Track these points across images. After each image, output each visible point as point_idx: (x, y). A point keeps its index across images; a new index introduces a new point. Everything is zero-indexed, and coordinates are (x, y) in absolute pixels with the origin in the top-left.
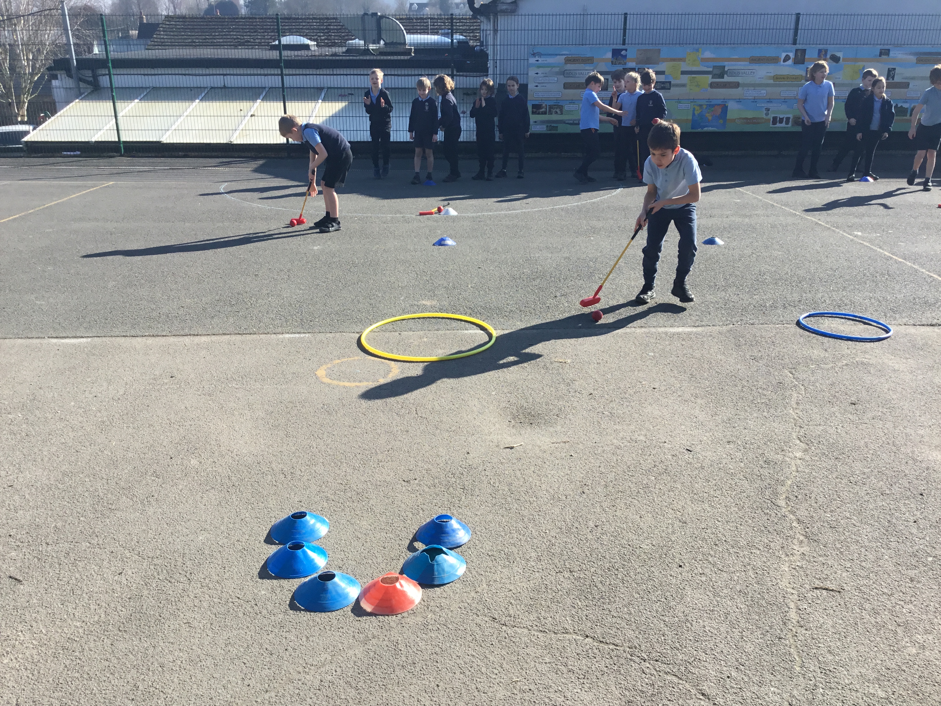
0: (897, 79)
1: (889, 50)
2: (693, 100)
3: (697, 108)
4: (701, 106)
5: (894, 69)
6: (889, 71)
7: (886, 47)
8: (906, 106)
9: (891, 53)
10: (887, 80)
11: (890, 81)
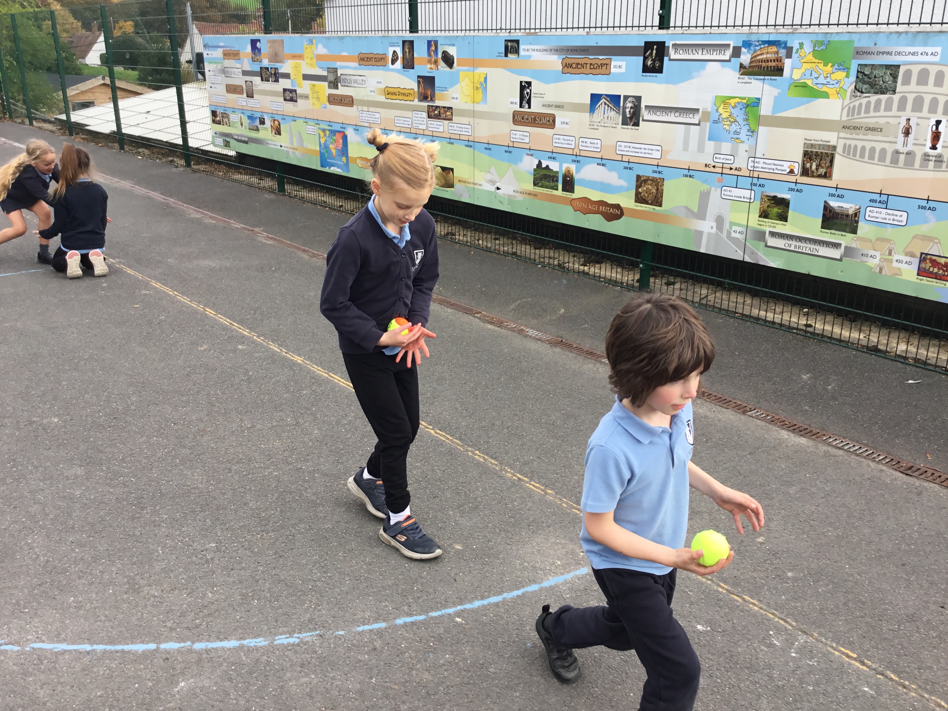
0: (536, 107)
1: (517, 42)
2: (317, 122)
3: (322, 134)
4: (324, 130)
7: (515, 35)
8: (554, 166)
9: (522, 47)
10: (521, 106)
11: (526, 110)
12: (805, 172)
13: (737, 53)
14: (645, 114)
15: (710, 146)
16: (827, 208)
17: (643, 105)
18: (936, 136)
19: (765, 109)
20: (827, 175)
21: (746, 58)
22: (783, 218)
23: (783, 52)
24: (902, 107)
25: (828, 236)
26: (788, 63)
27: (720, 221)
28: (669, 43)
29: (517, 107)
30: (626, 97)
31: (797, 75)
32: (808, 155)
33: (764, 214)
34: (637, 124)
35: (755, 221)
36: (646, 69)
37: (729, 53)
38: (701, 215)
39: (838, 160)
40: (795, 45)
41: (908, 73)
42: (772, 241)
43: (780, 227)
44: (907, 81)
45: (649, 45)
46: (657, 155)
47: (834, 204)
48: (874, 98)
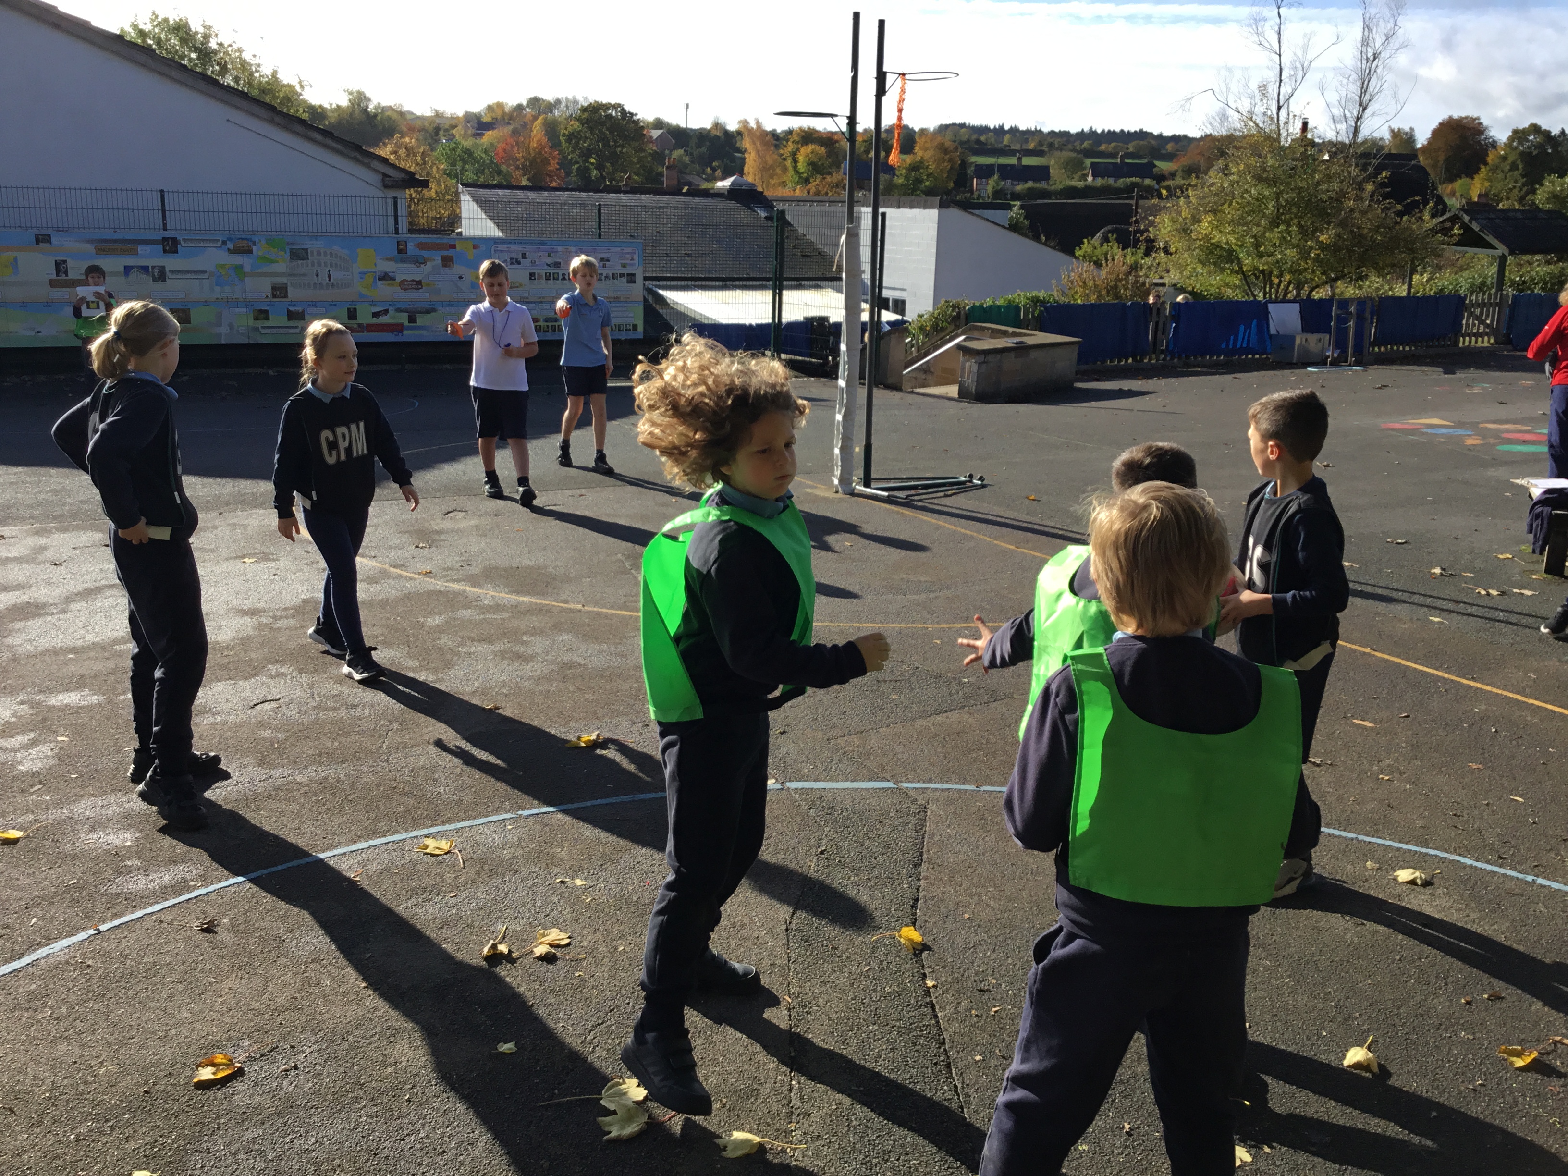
1: (49, 236)
5: (65, 262)
6: (57, 264)
7: (44, 232)
9: (53, 239)
10: (57, 275)
11: (64, 277)
12: (274, 296)
13: (224, 243)
14: (169, 275)
15: (217, 289)
16: (288, 311)
17: (167, 270)
18: (330, 276)
19: (247, 269)
20: (286, 296)
21: (230, 245)
22: (267, 319)
23: (250, 244)
24: (313, 265)
25: (291, 323)
26: (254, 248)
27: (231, 326)
28: (179, 238)
29: (54, 276)
30: (153, 267)
31: (260, 253)
32: (274, 288)
33: (256, 319)
34: (164, 280)
35: (251, 322)
36: (165, 251)
37: (219, 244)
38: (219, 324)
39: (290, 290)
40: (257, 240)
41: (312, 252)
42: (263, 331)
43: (267, 324)
44: (312, 255)
45: (165, 239)
46: (183, 296)
47: (291, 309)
48: (300, 262)
